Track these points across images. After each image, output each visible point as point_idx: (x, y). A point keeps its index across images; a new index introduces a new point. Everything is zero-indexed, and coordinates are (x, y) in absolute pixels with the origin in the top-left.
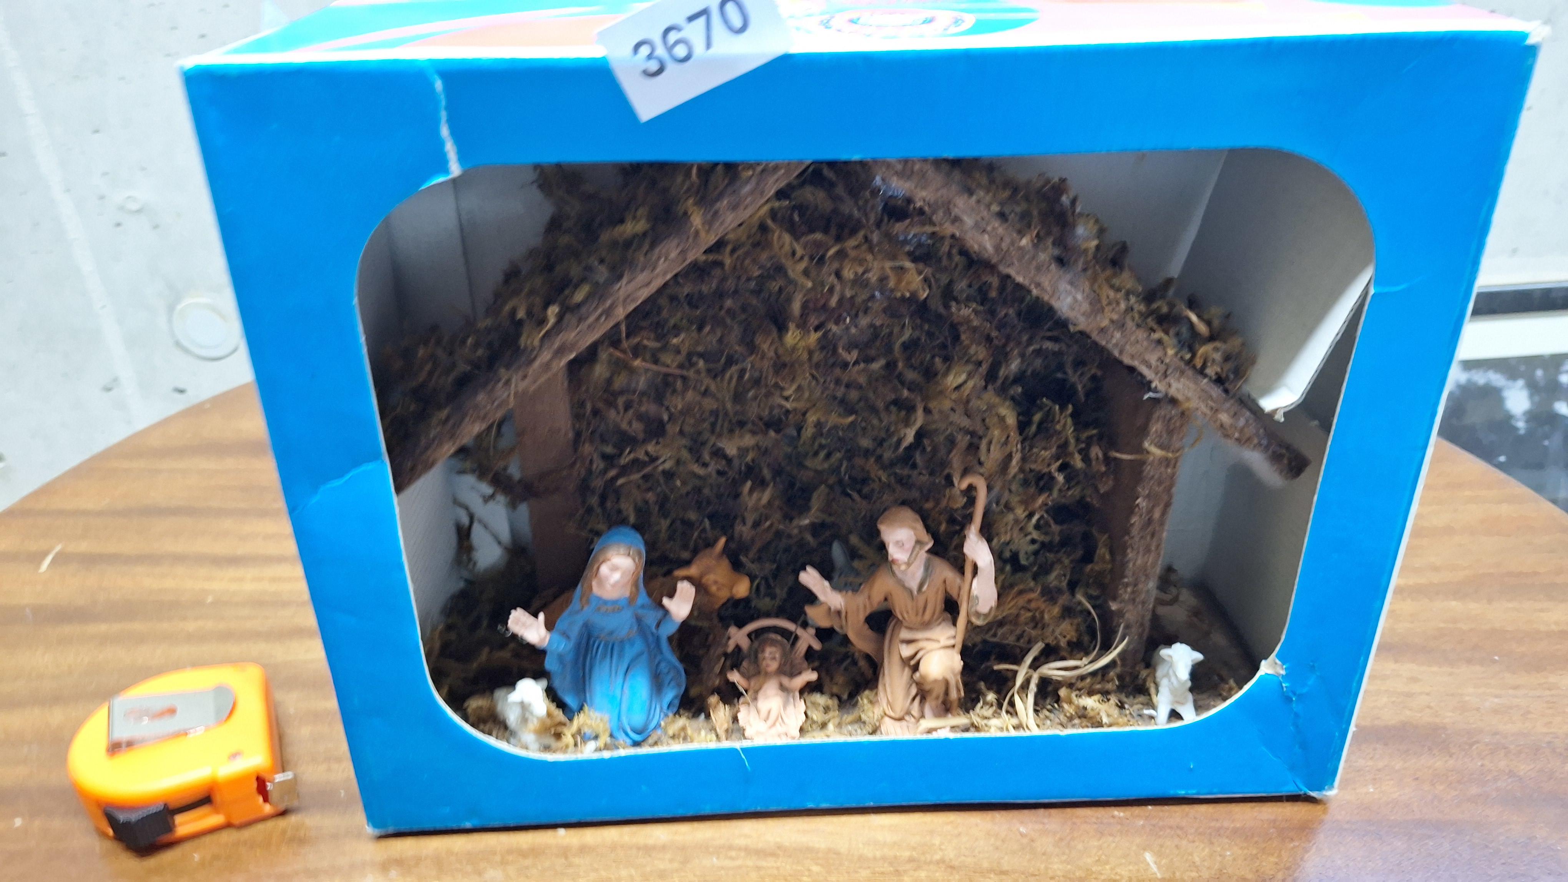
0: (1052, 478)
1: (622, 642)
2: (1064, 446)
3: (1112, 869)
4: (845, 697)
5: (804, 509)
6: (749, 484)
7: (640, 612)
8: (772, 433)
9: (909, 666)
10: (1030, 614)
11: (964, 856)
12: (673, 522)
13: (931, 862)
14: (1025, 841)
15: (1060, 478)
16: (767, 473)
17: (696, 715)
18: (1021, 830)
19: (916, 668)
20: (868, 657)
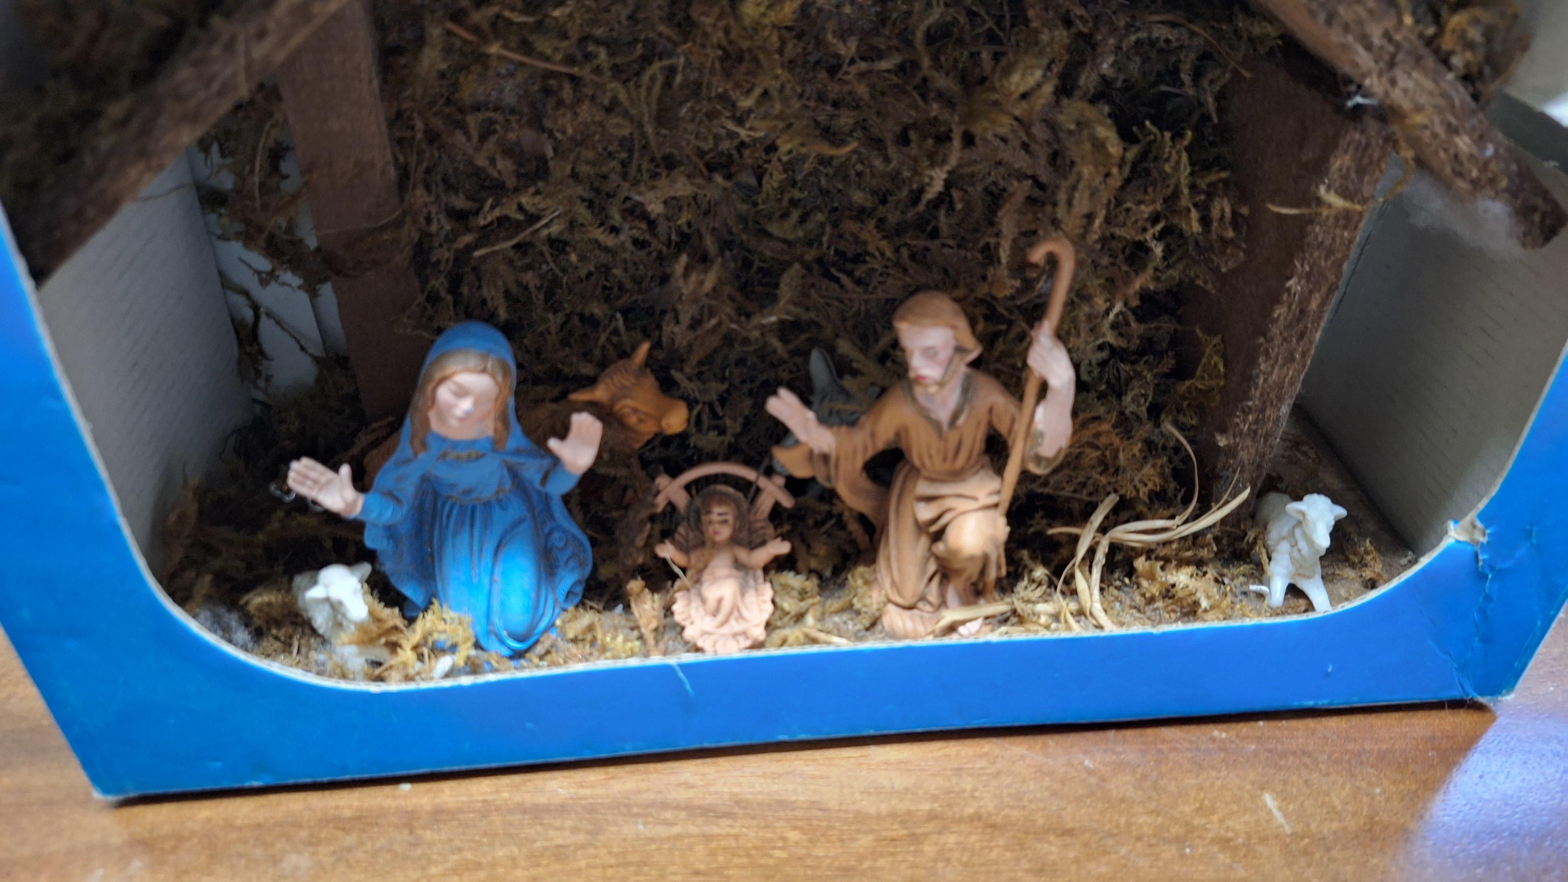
0: (1148, 250)
1: (487, 505)
2: (1172, 199)
3: (1221, 821)
4: (828, 573)
5: (770, 298)
6: (684, 259)
7: (513, 460)
8: (718, 179)
9: (928, 533)
10: (1096, 454)
11: (1008, 806)
12: (568, 317)
13: (960, 820)
14: (1093, 780)
15: (1158, 250)
16: (710, 244)
17: (609, 606)
18: (1086, 763)
19: (938, 536)
20: (862, 518)
